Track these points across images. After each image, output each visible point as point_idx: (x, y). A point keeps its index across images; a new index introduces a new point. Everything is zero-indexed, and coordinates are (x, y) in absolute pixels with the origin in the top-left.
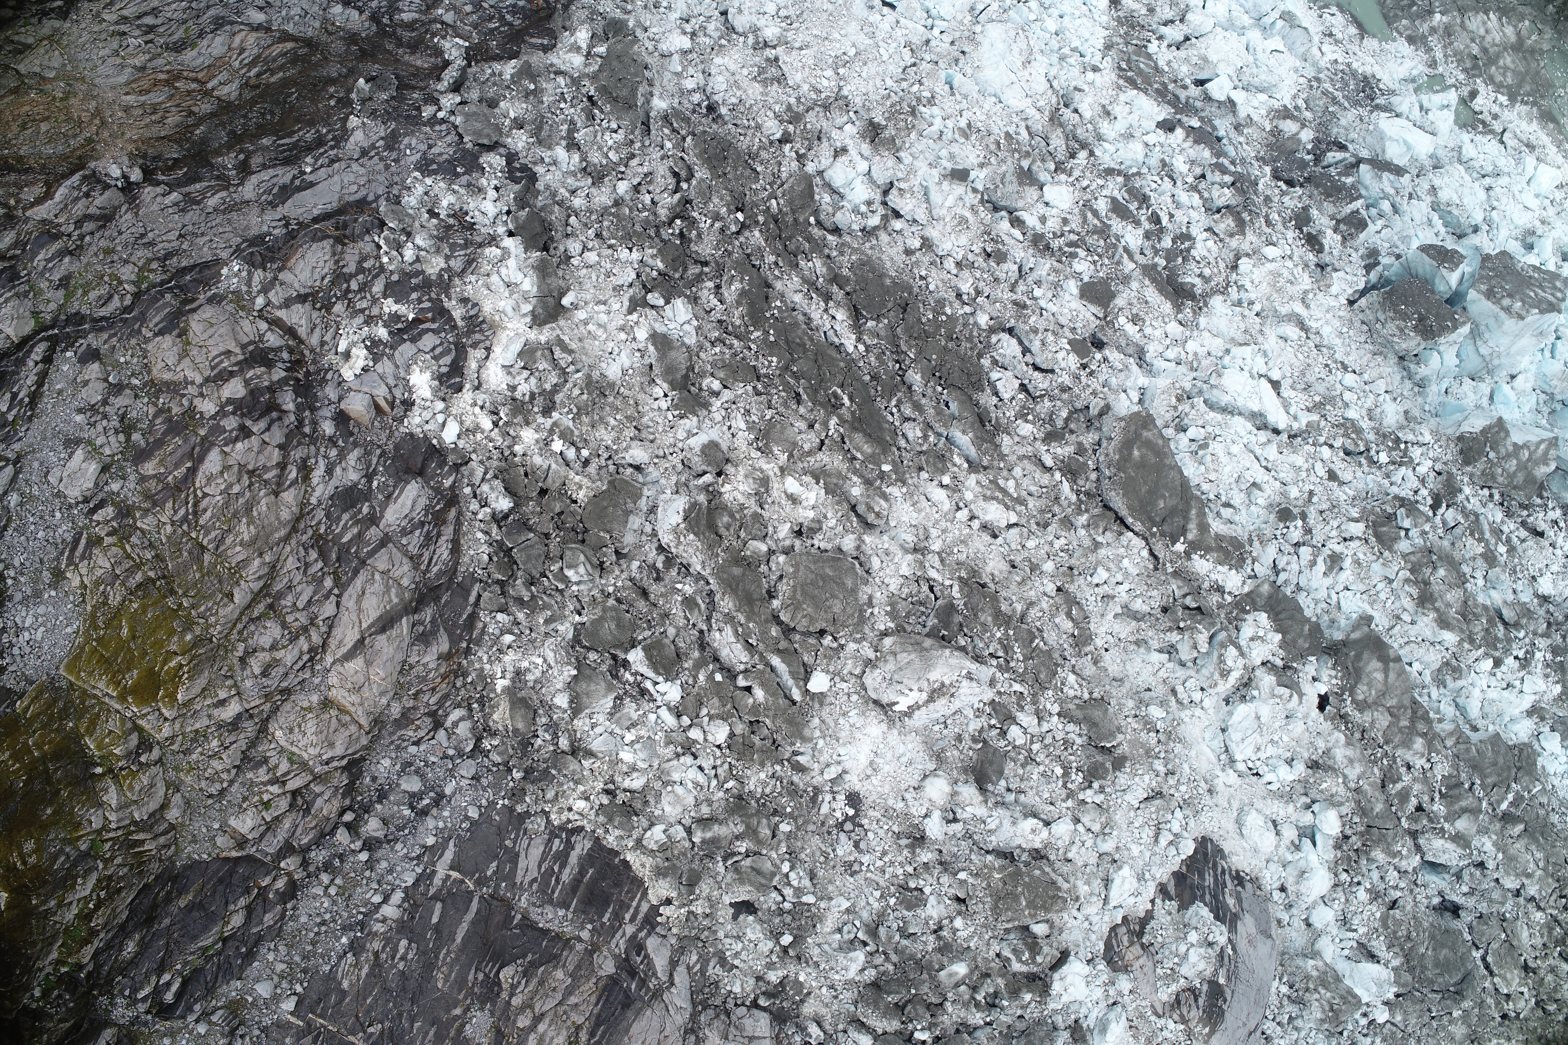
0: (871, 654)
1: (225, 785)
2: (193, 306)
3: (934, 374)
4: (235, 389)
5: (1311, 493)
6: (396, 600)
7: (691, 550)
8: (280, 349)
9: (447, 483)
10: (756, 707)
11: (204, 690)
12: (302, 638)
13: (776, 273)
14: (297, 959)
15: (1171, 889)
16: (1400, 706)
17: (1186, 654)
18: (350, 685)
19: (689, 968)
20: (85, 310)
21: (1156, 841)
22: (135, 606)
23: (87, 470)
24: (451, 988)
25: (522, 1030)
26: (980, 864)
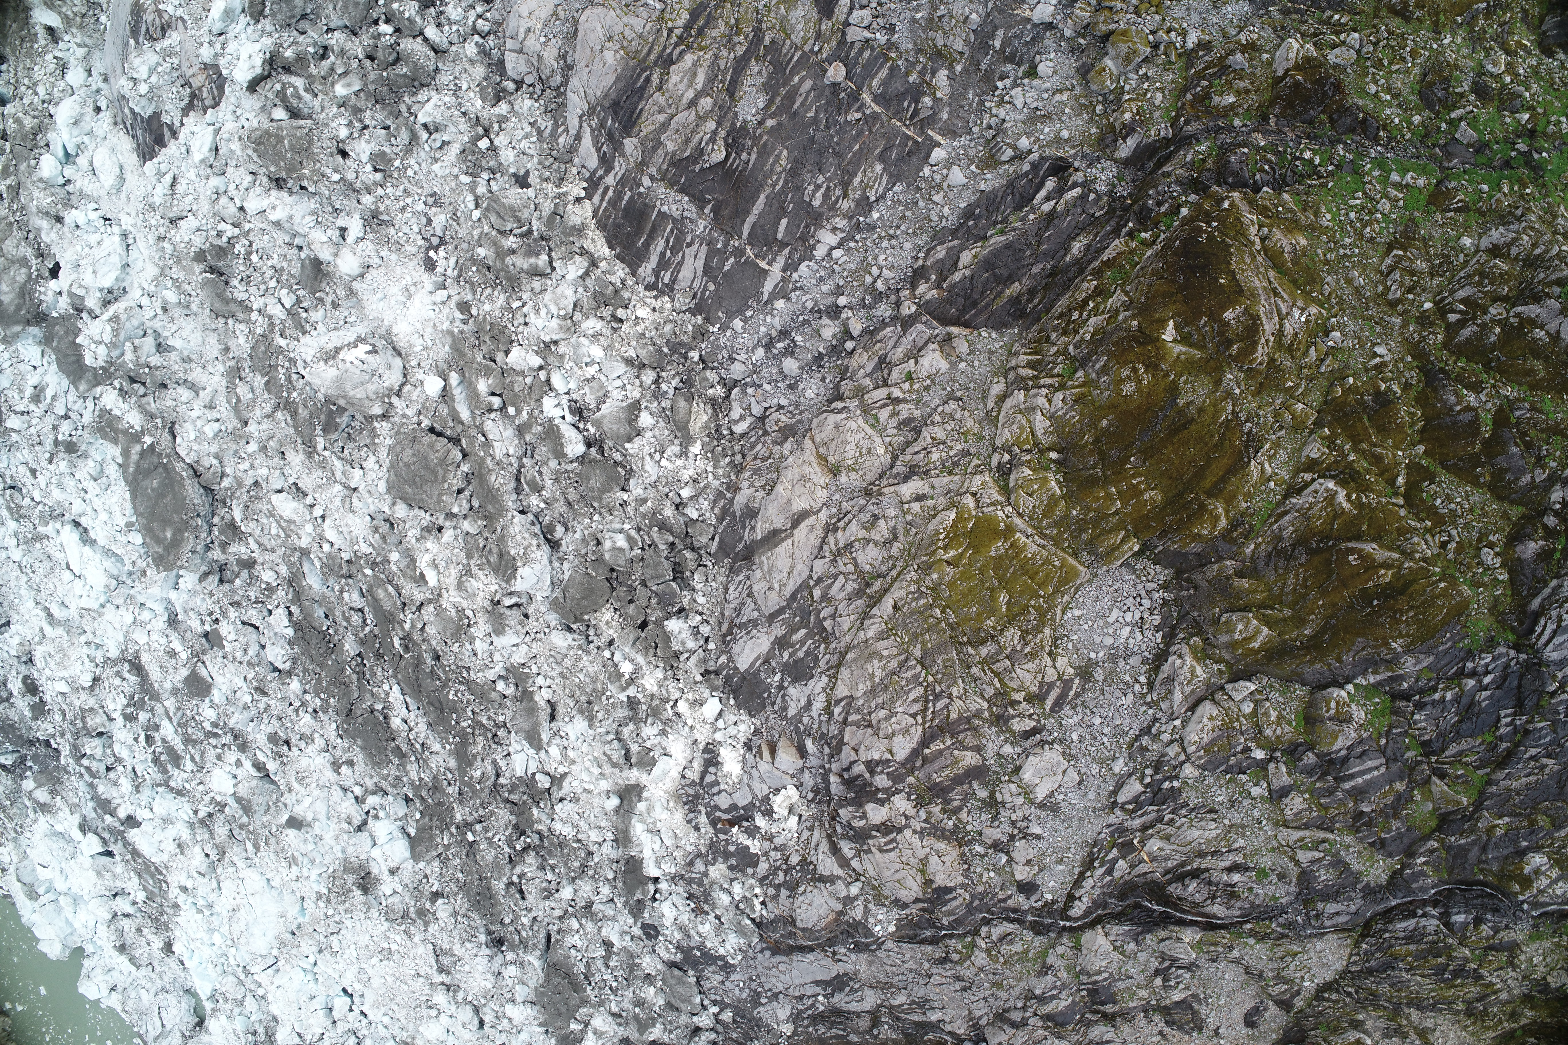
0: (395, 400)
1: (941, 409)
2: (920, 905)
3: (331, 647)
4: (876, 814)
6: (764, 558)
7: (519, 538)
8: (844, 837)
9: (724, 659)
10: (487, 375)
11: (932, 517)
12: (841, 545)
13: (450, 776)
15: (167, 134)
17: (149, 344)
18: (808, 484)
19: (567, 130)
20: (1028, 935)
22: (989, 623)
23: (1034, 775)
24: (774, 148)
25: (708, 95)
26: (320, 185)
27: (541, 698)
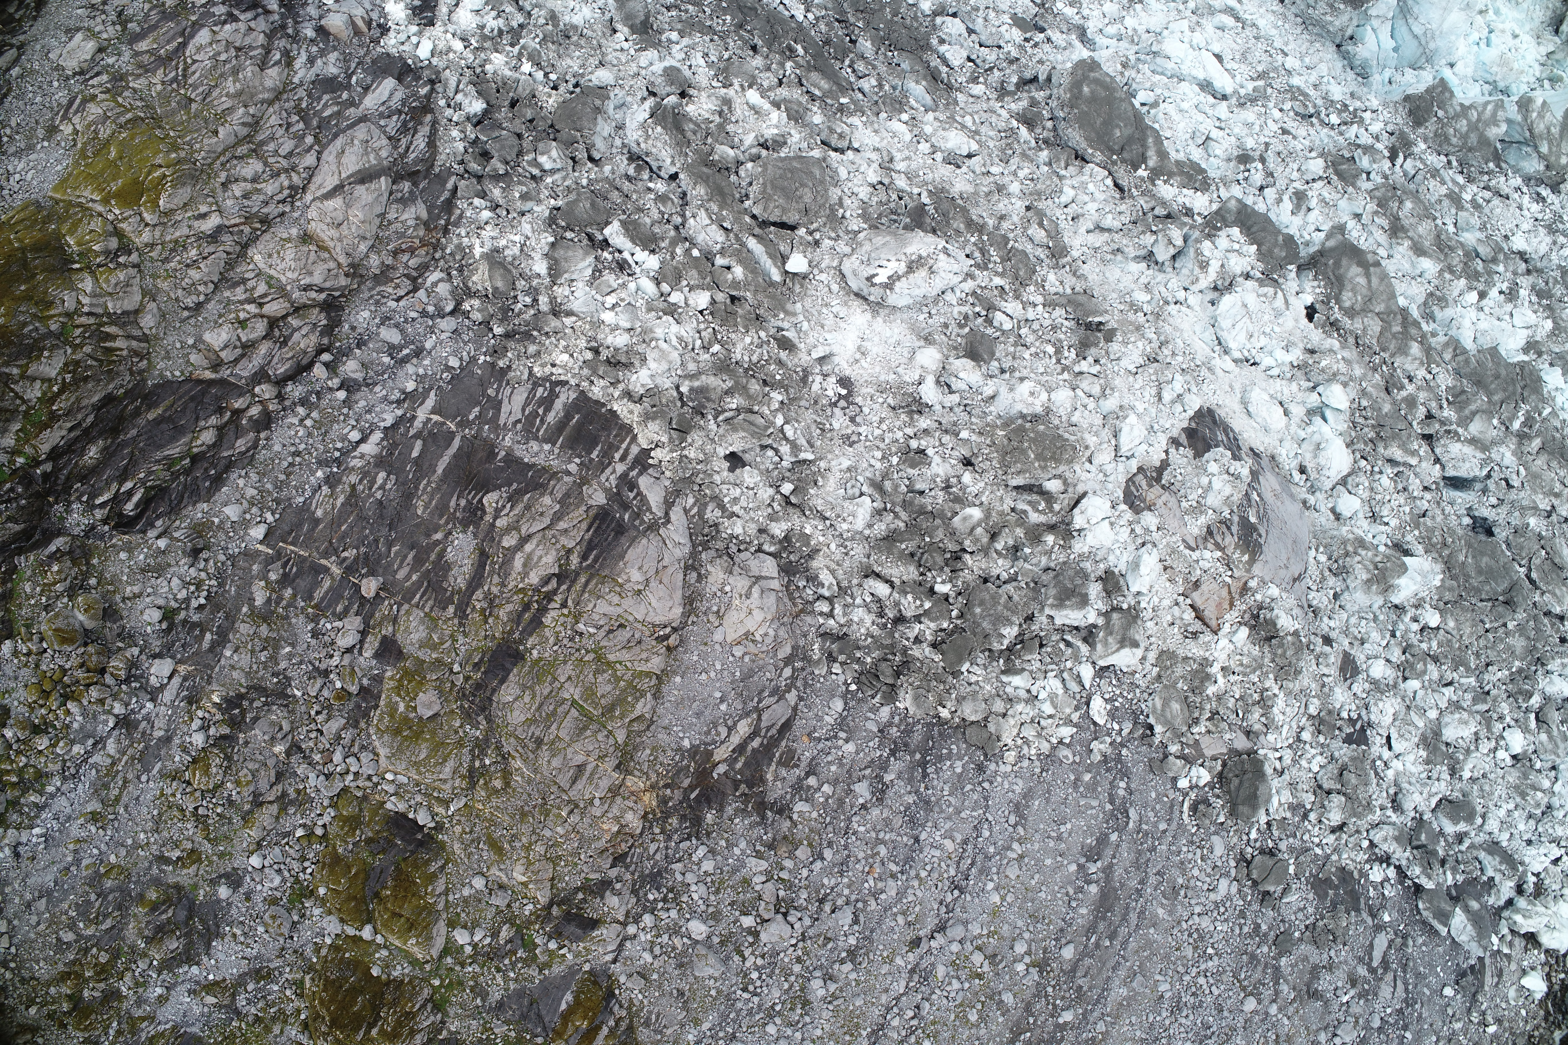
0: (847, 250)
1: (202, 298)
3: (886, 42)
5: (1267, 145)
6: (374, 162)
7: (659, 145)
9: (424, 91)
10: (735, 284)
11: (185, 205)
12: (284, 177)
14: (269, 486)
15: (1183, 440)
16: (1389, 312)
17: (1162, 254)
18: (329, 220)
19: (686, 511)
21: (1160, 399)
22: (124, 135)
24: (432, 514)
25: (508, 549)
26: (981, 424)
27: (623, 31)
